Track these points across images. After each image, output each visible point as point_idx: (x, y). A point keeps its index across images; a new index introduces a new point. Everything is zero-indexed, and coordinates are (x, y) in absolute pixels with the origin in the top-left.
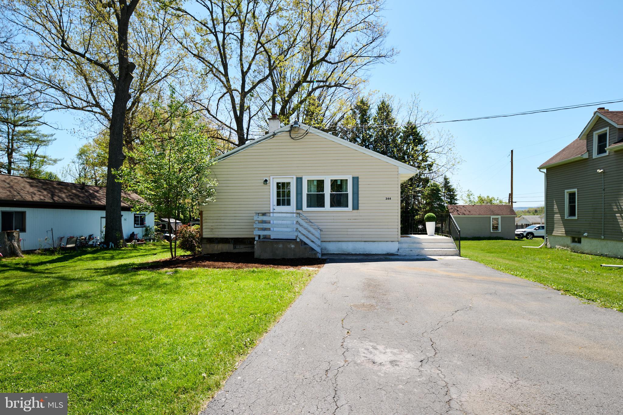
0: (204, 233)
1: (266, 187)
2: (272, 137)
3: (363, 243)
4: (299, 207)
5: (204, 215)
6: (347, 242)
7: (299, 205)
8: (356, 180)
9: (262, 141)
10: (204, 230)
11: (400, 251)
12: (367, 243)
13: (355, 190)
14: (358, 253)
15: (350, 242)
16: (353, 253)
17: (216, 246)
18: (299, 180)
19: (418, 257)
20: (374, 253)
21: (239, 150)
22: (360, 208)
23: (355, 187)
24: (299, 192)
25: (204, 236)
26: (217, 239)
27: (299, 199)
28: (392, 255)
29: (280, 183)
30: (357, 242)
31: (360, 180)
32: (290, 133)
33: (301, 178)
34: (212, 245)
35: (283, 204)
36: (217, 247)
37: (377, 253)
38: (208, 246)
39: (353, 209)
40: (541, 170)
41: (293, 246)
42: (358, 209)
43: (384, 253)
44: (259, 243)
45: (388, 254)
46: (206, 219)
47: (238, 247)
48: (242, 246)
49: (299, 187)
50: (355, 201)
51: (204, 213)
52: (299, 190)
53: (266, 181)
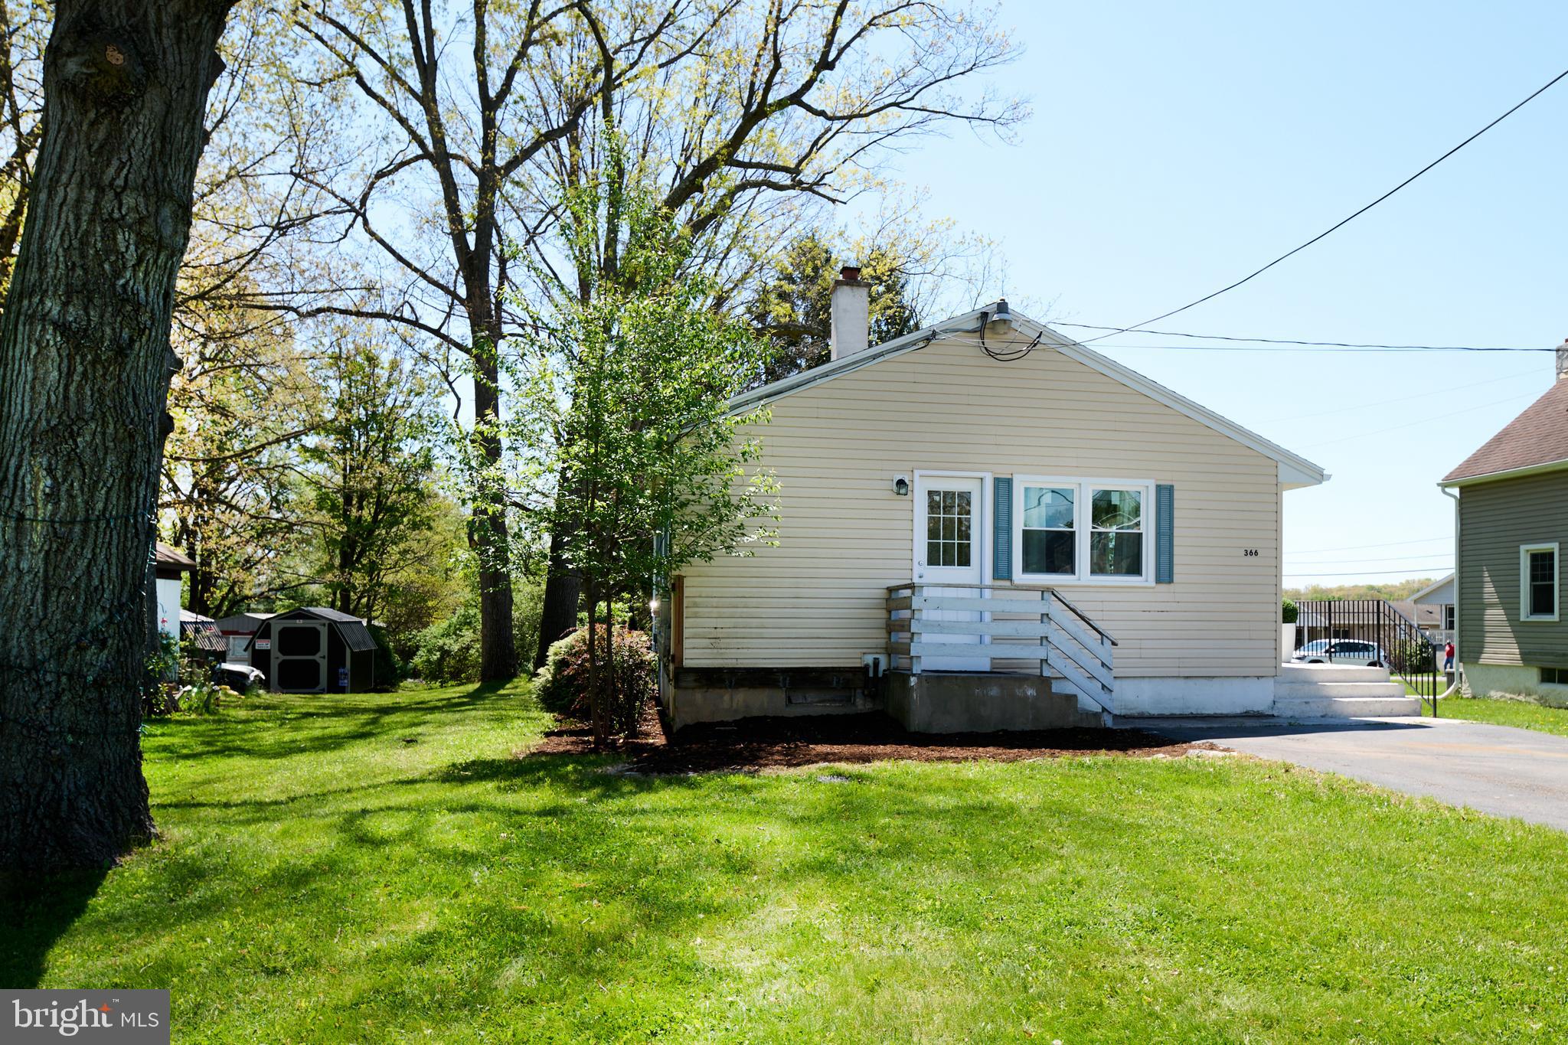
0: (687, 654)
1: (901, 503)
2: (921, 344)
3: (1181, 682)
4: (1002, 571)
5: (687, 592)
6: (1136, 681)
7: (1003, 564)
8: (1165, 495)
9: (887, 357)
10: (687, 643)
11: (1278, 705)
12: (1191, 682)
13: (1165, 524)
14: (1167, 712)
15: (1147, 680)
16: (1155, 712)
17: (727, 698)
18: (1003, 488)
19: (1324, 722)
20: (1211, 712)
21: (814, 379)
22: (1176, 578)
23: (1165, 515)
24: (1003, 524)
25: (687, 663)
26: (733, 671)
27: (1002, 547)
28: (1259, 716)
29: (938, 493)
30: (1165, 680)
31: (1176, 495)
32: (982, 338)
33: (1009, 482)
34: (713, 694)
35: (948, 562)
36: (731, 699)
37: (1218, 712)
38: (699, 696)
39: (1158, 581)
40: (1447, 490)
41: (1031, 692)
42: (1171, 581)
43: (1238, 711)
44: (925, 684)
45: (1247, 715)
46: (696, 605)
47: (798, 698)
48: (812, 696)
49: (1003, 508)
50: (1164, 558)
51: (687, 582)
52: (1003, 517)
53: (901, 483)
